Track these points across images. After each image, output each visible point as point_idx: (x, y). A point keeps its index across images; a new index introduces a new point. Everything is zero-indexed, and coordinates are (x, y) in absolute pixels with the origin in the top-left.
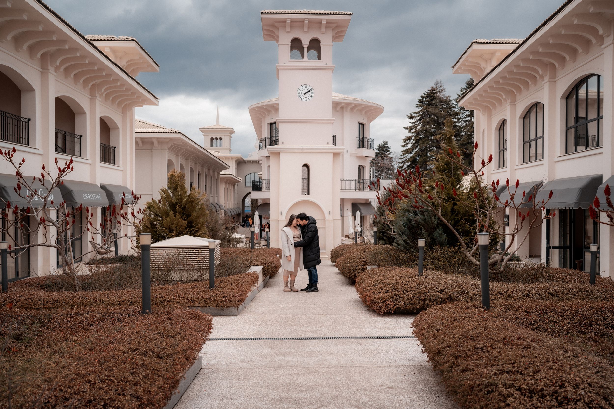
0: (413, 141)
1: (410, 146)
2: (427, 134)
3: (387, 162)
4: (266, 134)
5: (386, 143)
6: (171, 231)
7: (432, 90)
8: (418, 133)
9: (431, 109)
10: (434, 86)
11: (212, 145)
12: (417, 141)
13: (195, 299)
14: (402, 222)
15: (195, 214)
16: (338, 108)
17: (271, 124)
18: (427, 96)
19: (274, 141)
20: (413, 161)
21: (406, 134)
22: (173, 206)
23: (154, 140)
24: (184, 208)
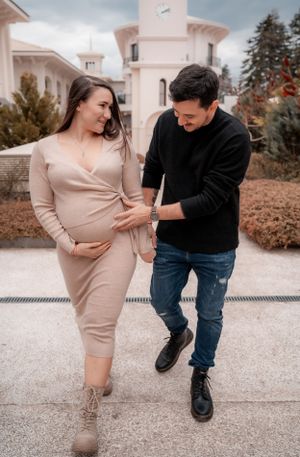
0: (250, 63)
1: (247, 67)
2: (263, 56)
3: (226, 81)
4: (129, 54)
5: (226, 66)
6: (23, 138)
7: (270, 16)
8: (255, 56)
9: (267, 34)
10: (271, 13)
11: (87, 67)
12: (254, 62)
13: (22, 228)
14: (274, 127)
15: (48, 121)
16: (191, 29)
17: (133, 46)
18: (266, 22)
19: (135, 58)
20: (250, 80)
21: (246, 56)
22: (26, 111)
23: (32, 58)
24: (37, 114)
